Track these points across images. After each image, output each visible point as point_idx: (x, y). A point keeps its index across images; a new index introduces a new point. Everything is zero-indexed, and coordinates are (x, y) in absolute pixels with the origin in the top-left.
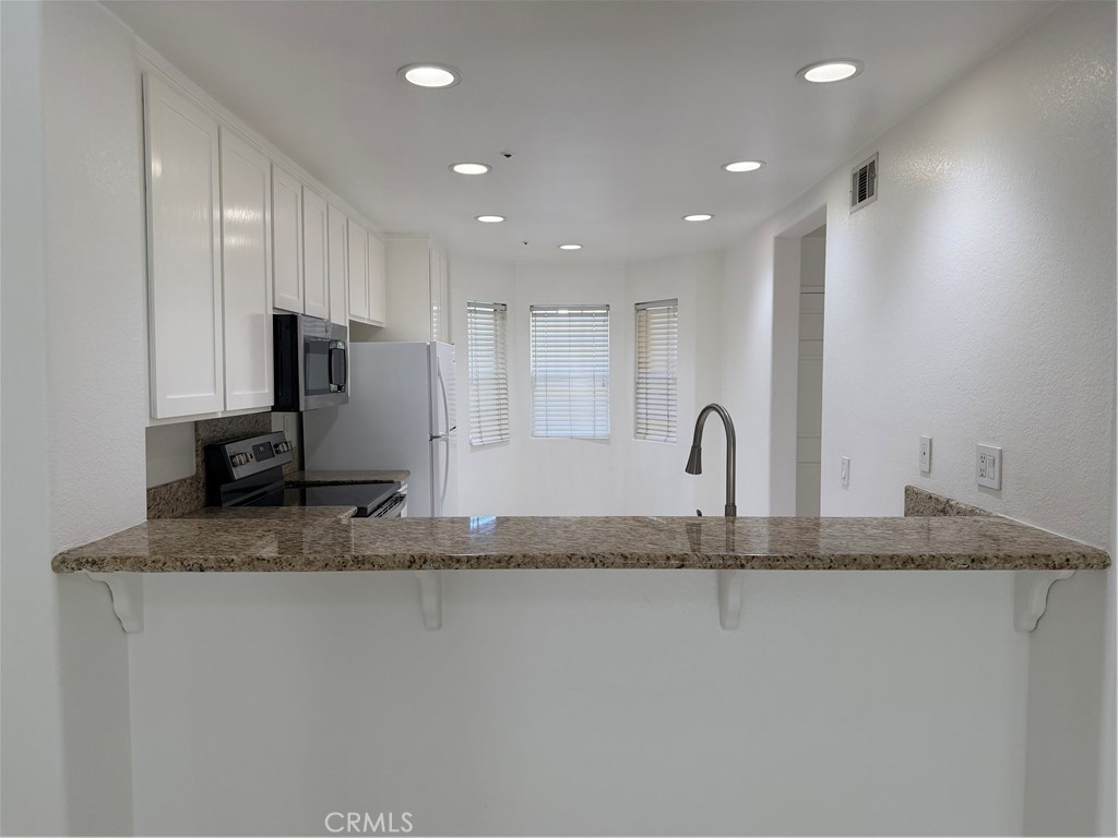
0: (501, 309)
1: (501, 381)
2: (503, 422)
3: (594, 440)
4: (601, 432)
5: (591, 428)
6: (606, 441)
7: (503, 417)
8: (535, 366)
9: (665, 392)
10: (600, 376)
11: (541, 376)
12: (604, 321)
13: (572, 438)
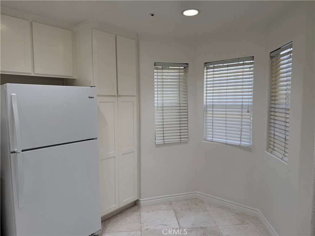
1: (183, 108)
2: (183, 131)
3: (239, 146)
4: (245, 143)
5: (239, 139)
6: (247, 149)
7: (183, 128)
10: (246, 105)
11: (210, 105)
12: (250, 68)
13: (226, 144)
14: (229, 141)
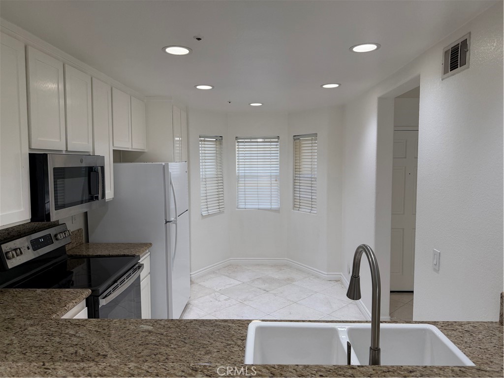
0: (219, 139)
1: (219, 179)
2: (220, 201)
3: (270, 210)
4: (275, 206)
5: (270, 204)
6: (277, 211)
7: (220, 198)
8: (239, 170)
9: (310, 185)
10: (274, 175)
11: (242, 176)
12: (276, 145)
13: (259, 209)
14: (261, 207)
